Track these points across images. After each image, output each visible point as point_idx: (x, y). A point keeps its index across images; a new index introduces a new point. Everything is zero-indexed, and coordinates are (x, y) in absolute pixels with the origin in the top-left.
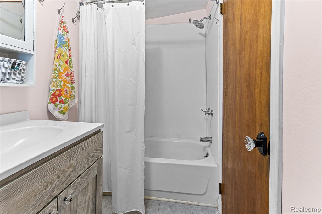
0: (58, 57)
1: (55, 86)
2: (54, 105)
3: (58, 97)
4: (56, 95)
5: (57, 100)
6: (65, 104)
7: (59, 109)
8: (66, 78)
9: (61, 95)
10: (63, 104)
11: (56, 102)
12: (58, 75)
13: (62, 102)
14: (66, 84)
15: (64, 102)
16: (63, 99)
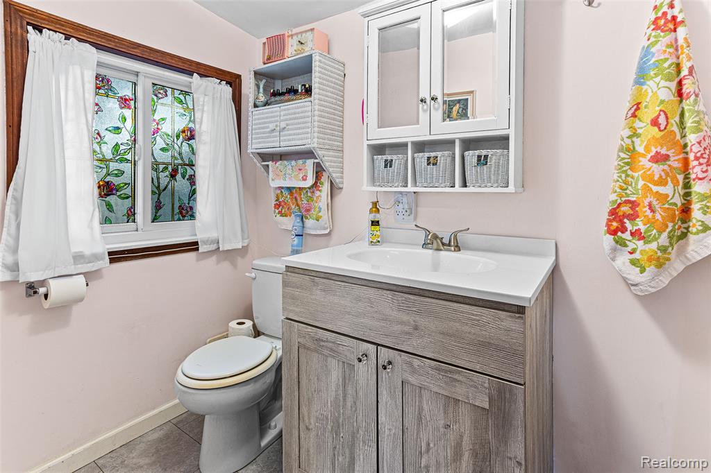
0: (629, 115)
1: (618, 190)
2: (614, 239)
3: (625, 220)
4: (620, 214)
5: (624, 230)
6: (645, 243)
7: (631, 253)
8: (650, 169)
9: (638, 217)
10: (642, 242)
11: (619, 234)
12: (627, 164)
13: (636, 234)
14: (650, 185)
15: (644, 238)
16: (643, 228)
